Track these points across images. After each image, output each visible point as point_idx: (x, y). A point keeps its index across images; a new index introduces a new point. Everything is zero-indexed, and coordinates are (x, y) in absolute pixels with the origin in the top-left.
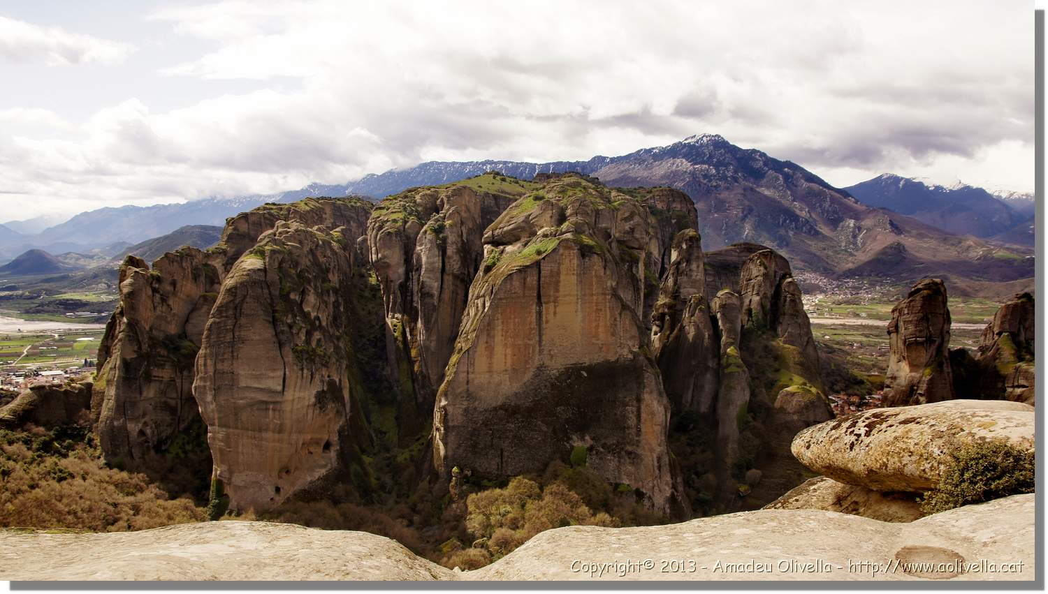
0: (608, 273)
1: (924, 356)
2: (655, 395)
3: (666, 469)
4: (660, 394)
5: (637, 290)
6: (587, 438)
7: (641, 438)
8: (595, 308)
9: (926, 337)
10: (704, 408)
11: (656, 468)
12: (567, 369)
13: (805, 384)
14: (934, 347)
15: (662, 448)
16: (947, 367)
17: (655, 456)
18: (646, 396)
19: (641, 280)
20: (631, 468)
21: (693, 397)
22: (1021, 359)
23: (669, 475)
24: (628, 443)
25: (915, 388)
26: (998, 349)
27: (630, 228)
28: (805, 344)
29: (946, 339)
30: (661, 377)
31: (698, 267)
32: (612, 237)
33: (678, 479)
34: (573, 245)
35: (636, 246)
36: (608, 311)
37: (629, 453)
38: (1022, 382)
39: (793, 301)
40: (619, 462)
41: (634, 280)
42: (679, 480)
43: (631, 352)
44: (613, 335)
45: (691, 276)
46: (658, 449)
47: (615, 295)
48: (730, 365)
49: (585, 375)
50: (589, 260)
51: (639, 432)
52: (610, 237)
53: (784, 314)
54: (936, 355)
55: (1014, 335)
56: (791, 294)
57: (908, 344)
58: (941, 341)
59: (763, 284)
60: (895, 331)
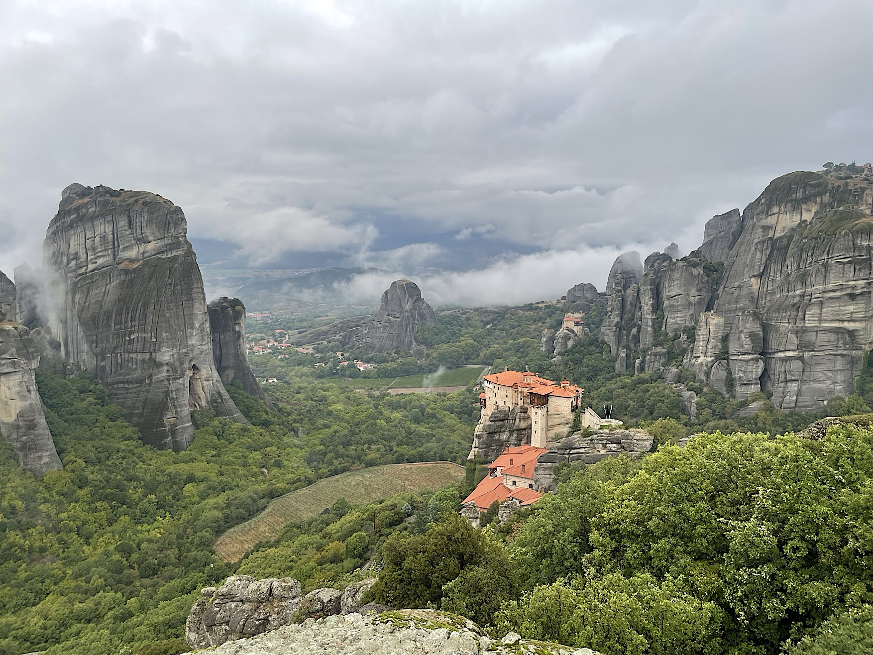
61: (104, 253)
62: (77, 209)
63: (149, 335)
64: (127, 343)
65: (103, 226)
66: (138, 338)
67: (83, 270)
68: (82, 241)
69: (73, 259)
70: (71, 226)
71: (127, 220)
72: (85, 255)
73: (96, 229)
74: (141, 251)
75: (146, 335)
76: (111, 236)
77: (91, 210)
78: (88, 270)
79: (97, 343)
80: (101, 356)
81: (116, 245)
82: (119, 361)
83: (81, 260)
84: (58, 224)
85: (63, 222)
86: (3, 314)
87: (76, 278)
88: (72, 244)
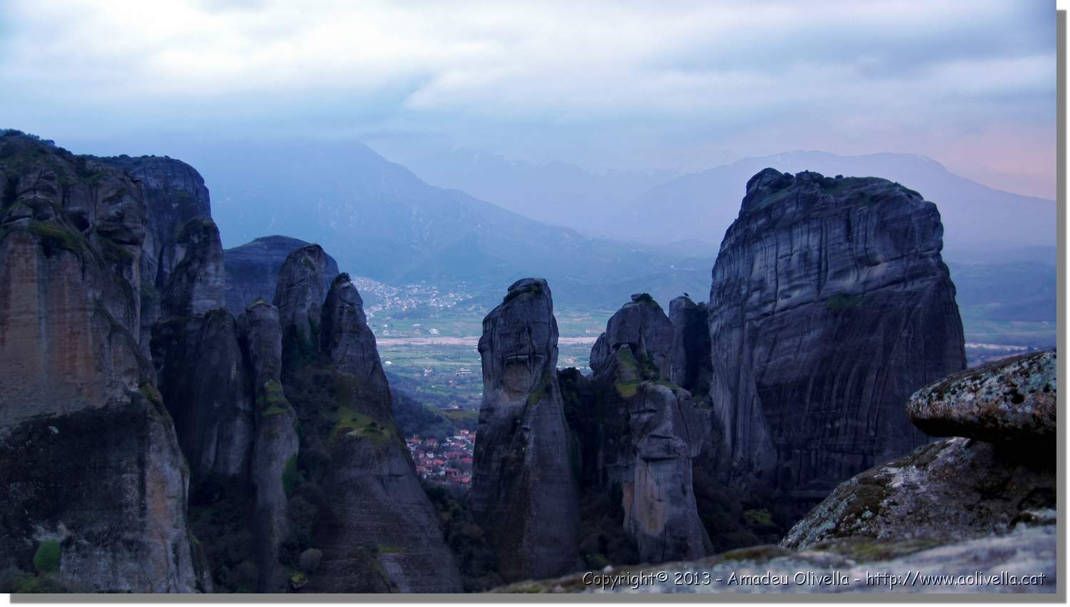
0: (89, 277)
1: (528, 378)
2: (166, 453)
3: (186, 561)
4: (174, 452)
5: (132, 303)
6: (61, 526)
7: (147, 518)
8: (69, 330)
9: (528, 354)
10: (233, 469)
11: (171, 562)
12: (25, 425)
13: (373, 425)
14: (538, 368)
15: (179, 530)
16: (557, 392)
17: (169, 542)
18: (152, 457)
19: (135, 288)
20: (132, 566)
21: (217, 453)
22: (646, 378)
23: (191, 569)
24: (127, 528)
25: (519, 421)
27: (118, 213)
28: (370, 371)
29: (553, 356)
30: (173, 427)
31: (217, 269)
32: (91, 226)
33: (205, 573)
34: (31, 237)
35: (126, 239)
36: (90, 334)
37: (129, 544)
38: (649, 405)
39: (352, 313)
40: (114, 557)
41: (127, 288)
42: (206, 575)
43: (128, 393)
44: (99, 369)
45: (208, 282)
46: (174, 533)
47: (100, 310)
48: (270, 404)
49: (56, 431)
50: (58, 259)
51: (143, 510)
52: (87, 226)
53: (341, 331)
54: (542, 378)
55: (634, 348)
56: (349, 304)
57: (506, 364)
58: (546, 357)
59: (310, 290)
60: (488, 347)
61: (803, 281)
62: (768, 210)
63: (865, 425)
64: (827, 434)
65: (805, 237)
66: (846, 426)
67: (769, 308)
68: (771, 261)
69: (755, 290)
70: (758, 237)
71: (843, 227)
72: (774, 284)
73: (795, 241)
74: (863, 278)
75: (860, 424)
76: (816, 254)
77: (789, 211)
78: (777, 308)
79: (781, 430)
80: (785, 450)
81: (823, 268)
82: (813, 462)
83: (767, 292)
84: (739, 233)
85: (747, 231)
86: (657, 370)
87: (758, 319)
88: (757, 266)
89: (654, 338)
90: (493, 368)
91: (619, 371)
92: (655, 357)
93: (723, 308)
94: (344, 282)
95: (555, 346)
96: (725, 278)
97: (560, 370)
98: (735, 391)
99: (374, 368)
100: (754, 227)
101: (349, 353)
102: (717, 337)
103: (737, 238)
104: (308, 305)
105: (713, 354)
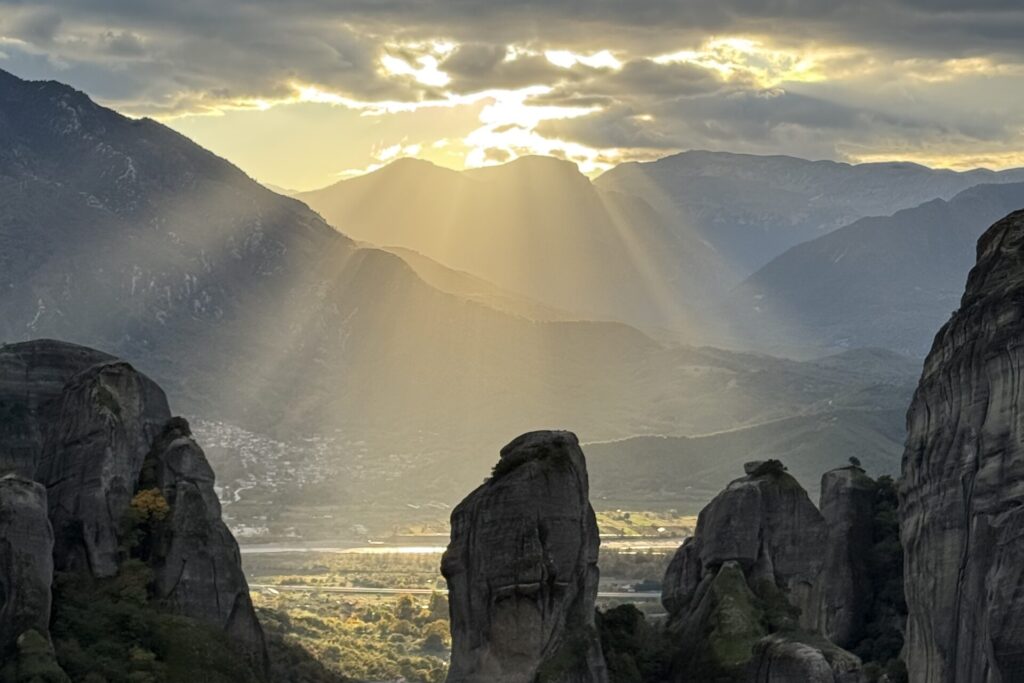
1: (538, 630)
9: (540, 581)
14: (560, 607)
16: (596, 656)
22: (771, 629)
26: (713, 605)
28: (229, 612)
29: (589, 584)
39: (193, 496)
53: (171, 535)
54: (568, 626)
55: (749, 568)
56: (188, 479)
57: (494, 600)
58: (576, 589)
59: (109, 452)
60: (462, 567)
62: (1020, 296)
67: (1018, 490)
84: (960, 342)
85: (975, 337)
86: (795, 612)
87: (996, 512)
88: (994, 408)
89: (789, 549)
90: (470, 609)
91: (718, 615)
92: (790, 584)
93: (927, 489)
94: (176, 437)
95: (593, 565)
96: (932, 429)
97: (603, 610)
98: (949, 654)
99: (236, 607)
100: (991, 328)
101: (186, 576)
102: (915, 546)
103: (957, 351)
104: (105, 484)
105: (907, 580)
